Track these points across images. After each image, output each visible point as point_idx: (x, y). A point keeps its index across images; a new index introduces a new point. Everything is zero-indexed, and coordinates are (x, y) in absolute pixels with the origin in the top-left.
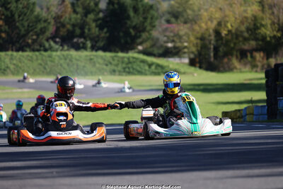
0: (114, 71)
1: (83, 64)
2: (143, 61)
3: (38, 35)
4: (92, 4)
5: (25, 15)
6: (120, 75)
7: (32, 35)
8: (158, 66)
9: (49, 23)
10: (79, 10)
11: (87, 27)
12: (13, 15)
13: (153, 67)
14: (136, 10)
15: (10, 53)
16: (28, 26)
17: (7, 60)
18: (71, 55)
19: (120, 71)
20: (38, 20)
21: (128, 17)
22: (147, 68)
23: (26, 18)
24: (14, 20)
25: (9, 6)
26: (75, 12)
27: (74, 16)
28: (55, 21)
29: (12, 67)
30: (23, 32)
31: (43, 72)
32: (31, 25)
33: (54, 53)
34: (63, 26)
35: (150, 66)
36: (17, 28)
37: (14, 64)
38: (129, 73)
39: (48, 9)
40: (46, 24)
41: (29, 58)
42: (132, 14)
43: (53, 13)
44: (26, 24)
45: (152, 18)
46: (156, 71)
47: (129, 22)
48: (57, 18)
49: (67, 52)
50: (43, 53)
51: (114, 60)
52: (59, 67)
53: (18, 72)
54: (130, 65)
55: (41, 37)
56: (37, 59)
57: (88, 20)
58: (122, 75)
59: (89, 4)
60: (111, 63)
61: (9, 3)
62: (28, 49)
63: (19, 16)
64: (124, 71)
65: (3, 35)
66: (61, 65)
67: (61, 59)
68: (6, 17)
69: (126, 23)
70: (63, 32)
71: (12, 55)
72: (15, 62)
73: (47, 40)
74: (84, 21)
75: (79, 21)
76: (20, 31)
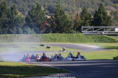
0: (95, 41)
1: (84, 38)
2: (106, 38)
3: (68, 28)
4: (88, 16)
5: (63, 20)
6: (97, 42)
7: (65, 27)
8: (112, 39)
9: (72, 23)
10: (83, 18)
11: (86, 25)
12: (59, 20)
13: (110, 40)
14: (104, 19)
15: (57, 34)
16: (64, 24)
17: (56, 37)
18: (80, 35)
19: (98, 41)
20: (68, 22)
21: (101, 21)
22: (108, 40)
23: (63, 21)
24: (59, 22)
25: (57, 17)
26: (81, 19)
27: (81, 20)
28: (74, 22)
29: (58, 39)
30: (62, 26)
31: (69, 41)
32: (65, 24)
33: (73, 34)
34: (77, 24)
35: (109, 39)
36: (60, 24)
37: (59, 38)
38: (101, 42)
39: (72, 18)
40: (71, 23)
41: (64, 36)
42: (103, 20)
43: (74, 19)
44: (63, 23)
45: (110, 22)
46: (111, 41)
47: (102, 23)
48: (75, 21)
49: (78, 34)
50: (69, 34)
51: (95, 37)
52: (75, 39)
53: (60, 41)
54: (101, 39)
55: (69, 28)
56: (67, 36)
57: (86, 22)
58: (98, 43)
59: (87, 16)
60: (94, 38)
61: (57, 16)
62: (64, 33)
63: (61, 20)
64: (99, 41)
65: (55, 27)
66: (76, 38)
67: (76, 36)
68: (56, 21)
69: (101, 23)
70: (77, 26)
71: (58, 35)
72: (59, 37)
73: (71, 29)
74: (85, 22)
75: (83, 22)
76: (61, 26)
